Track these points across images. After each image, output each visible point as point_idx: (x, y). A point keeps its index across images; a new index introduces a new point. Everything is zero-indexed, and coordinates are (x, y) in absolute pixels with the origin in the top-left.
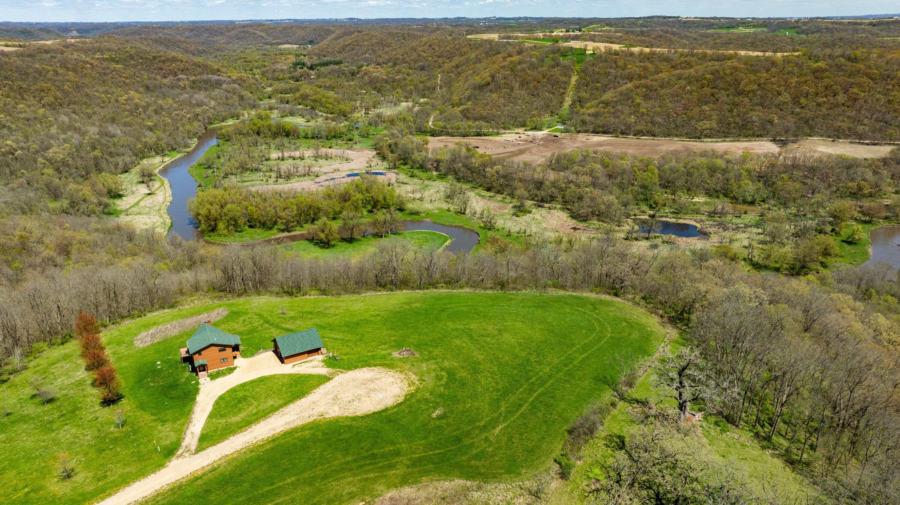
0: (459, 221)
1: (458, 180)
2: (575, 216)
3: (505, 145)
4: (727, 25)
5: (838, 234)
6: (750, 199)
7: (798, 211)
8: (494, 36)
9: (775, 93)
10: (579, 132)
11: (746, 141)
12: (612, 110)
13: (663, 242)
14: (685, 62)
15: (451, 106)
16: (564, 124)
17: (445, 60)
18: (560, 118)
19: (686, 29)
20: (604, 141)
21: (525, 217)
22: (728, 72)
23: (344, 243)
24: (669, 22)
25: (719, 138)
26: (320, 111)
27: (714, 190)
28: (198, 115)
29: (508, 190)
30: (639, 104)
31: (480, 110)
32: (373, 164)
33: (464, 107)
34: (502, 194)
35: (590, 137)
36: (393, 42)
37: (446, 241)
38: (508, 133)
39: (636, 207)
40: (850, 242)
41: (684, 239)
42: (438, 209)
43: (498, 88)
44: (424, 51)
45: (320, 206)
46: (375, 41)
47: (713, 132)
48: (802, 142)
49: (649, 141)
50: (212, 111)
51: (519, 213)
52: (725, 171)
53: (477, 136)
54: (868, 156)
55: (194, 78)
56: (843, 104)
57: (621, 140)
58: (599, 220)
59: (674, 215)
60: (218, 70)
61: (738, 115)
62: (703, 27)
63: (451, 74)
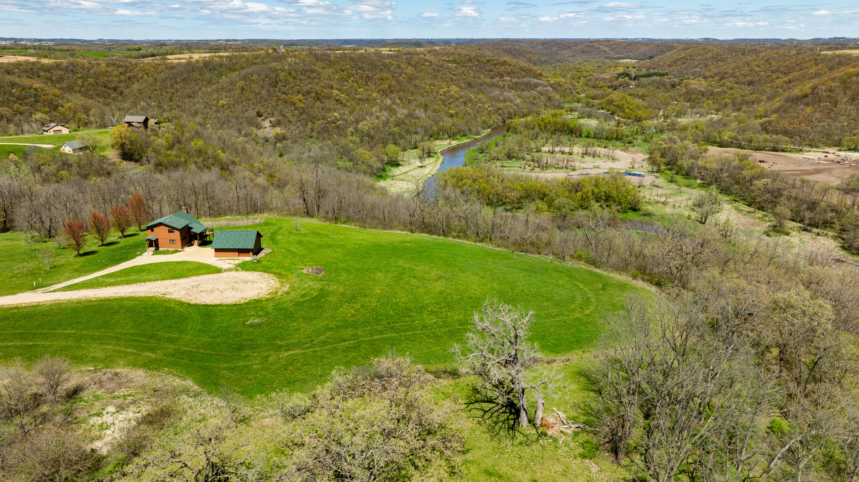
15: (754, 118)
17: (779, 75)
21: (777, 238)
26: (619, 116)
28: (499, 109)
33: (767, 119)
34: (764, 211)
38: (813, 151)
43: (817, 101)
44: (757, 66)
46: (710, 55)
50: (515, 107)
51: (772, 233)
53: (773, 151)
55: (517, 80)
60: (541, 75)
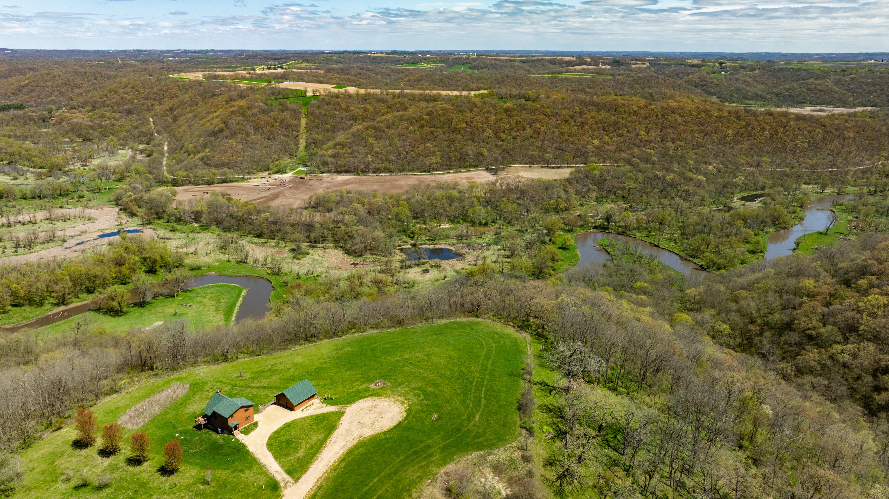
0: (243, 270)
1: (226, 229)
2: (349, 252)
3: (256, 189)
4: (412, 61)
5: (554, 243)
6: (484, 221)
7: (522, 227)
8: (198, 76)
9: (481, 130)
10: (322, 173)
11: (466, 172)
12: (349, 151)
13: (432, 267)
14: (399, 102)
15: (186, 154)
16: (306, 166)
17: (153, 102)
18: (299, 159)
19: (377, 65)
20: (348, 180)
21: (304, 259)
22: (440, 112)
23: (136, 308)
24: (360, 57)
25: (445, 170)
26: (24, 166)
27: (454, 216)
29: (280, 235)
30: (372, 145)
31: (219, 157)
32: (124, 222)
33: (202, 154)
34: (273, 239)
35: (334, 177)
36: (83, 82)
37: (241, 292)
38: (254, 178)
39: (398, 238)
40: (564, 248)
41: (447, 261)
42: (218, 261)
43: (233, 134)
44: (126, 94)
45: (98, 274)
46: (60, 81)
47: (439, 166)
48: (508, 169)
49: (387, 177)
51: (299, 256)
52: (460, 200)
53: (223, 183)
54: (556, 177)
56: (531, 137)
57: (362, 177)
58: (372, 254)
59: (431, 242)
61: (456, 150)
62: (391, 62)
63: (166, 118)
